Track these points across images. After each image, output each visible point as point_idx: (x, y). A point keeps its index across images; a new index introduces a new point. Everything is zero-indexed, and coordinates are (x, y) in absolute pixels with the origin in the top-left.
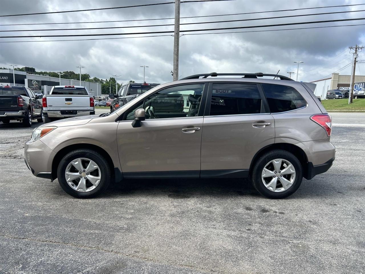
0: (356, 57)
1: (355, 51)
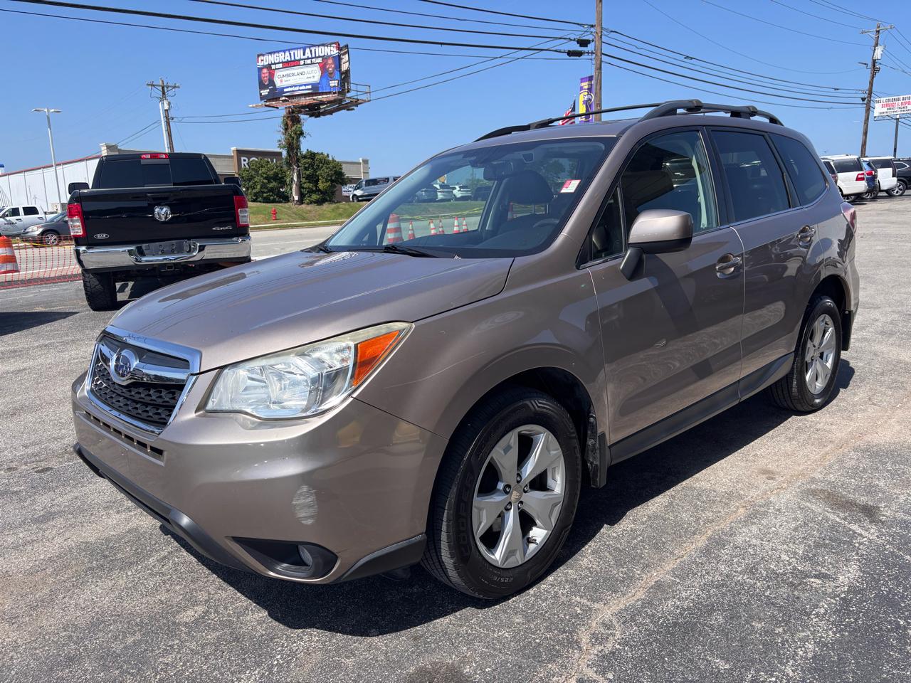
0: (166, 108)
1: (161, 93)
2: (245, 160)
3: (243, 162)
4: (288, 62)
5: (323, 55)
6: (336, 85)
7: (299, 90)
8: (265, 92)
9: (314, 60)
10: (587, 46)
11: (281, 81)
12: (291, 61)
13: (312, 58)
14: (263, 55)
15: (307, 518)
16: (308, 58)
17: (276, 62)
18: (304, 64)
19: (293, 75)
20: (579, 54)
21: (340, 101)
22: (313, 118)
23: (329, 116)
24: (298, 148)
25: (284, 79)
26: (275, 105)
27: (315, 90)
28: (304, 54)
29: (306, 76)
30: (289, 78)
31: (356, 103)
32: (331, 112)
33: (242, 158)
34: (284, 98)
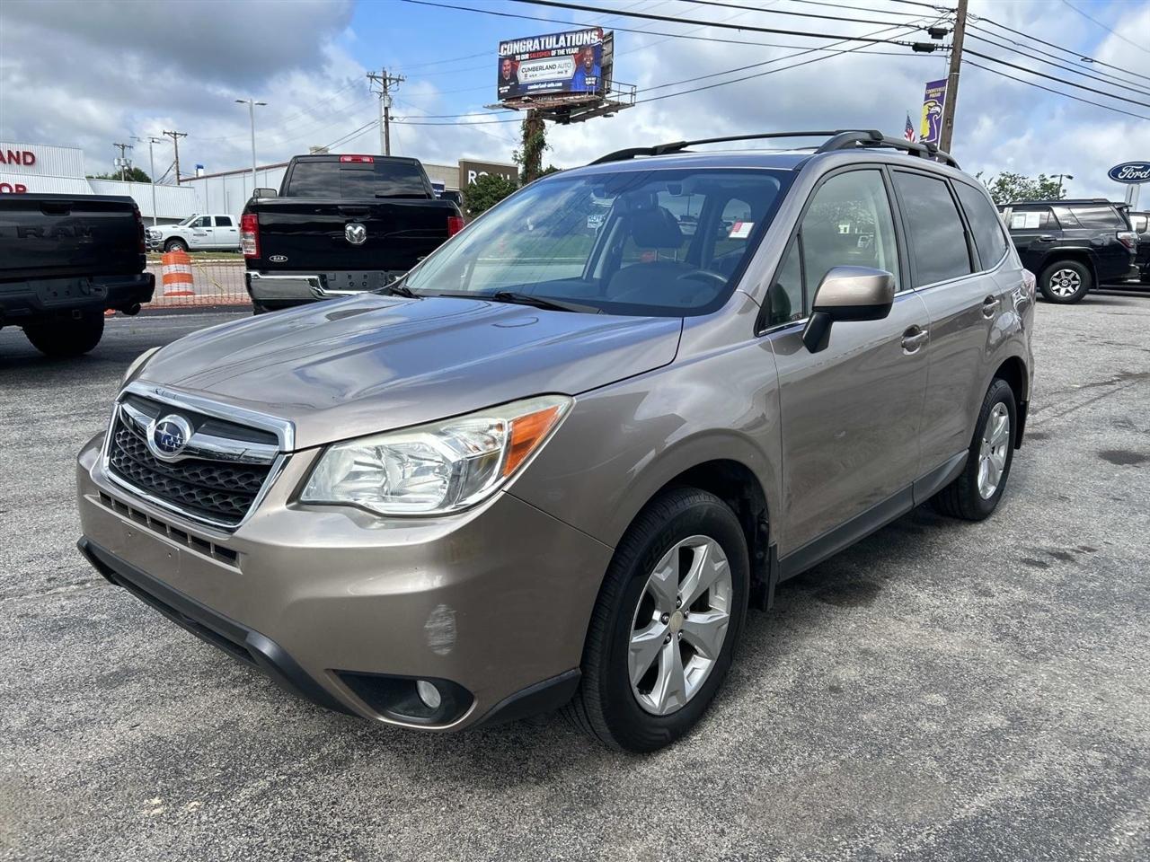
0: (386, 106)
1: (382, 87)
2: (472, 175)
3: (470, 177)
4: (536, 51)
5: (580, 44)
6: (594, 83)
7: (547, 88)
8: (505, 89)
9: (568, 51)
10: (942, 38)
11: (526, 76)
12: (540, 51)
13: (567, 47)
14: (507, 43)
15: (442, 646)
16: (561, 48)
17: (522, 51)
18: (557, 55)
19: (541, 68)
20: (929, 48)
21: (596, 103)
22: (560, 124)
23: (580, 123)
24: (538, 162)
25: (530, 73)
26: (515, 107)
27: (567, 88)
28: (557, 43)
29: (556, 70)
30: (536, 72)
31: (617, 107)
32: (582, 119)
33: (470, 172)
34: (526, 98)
